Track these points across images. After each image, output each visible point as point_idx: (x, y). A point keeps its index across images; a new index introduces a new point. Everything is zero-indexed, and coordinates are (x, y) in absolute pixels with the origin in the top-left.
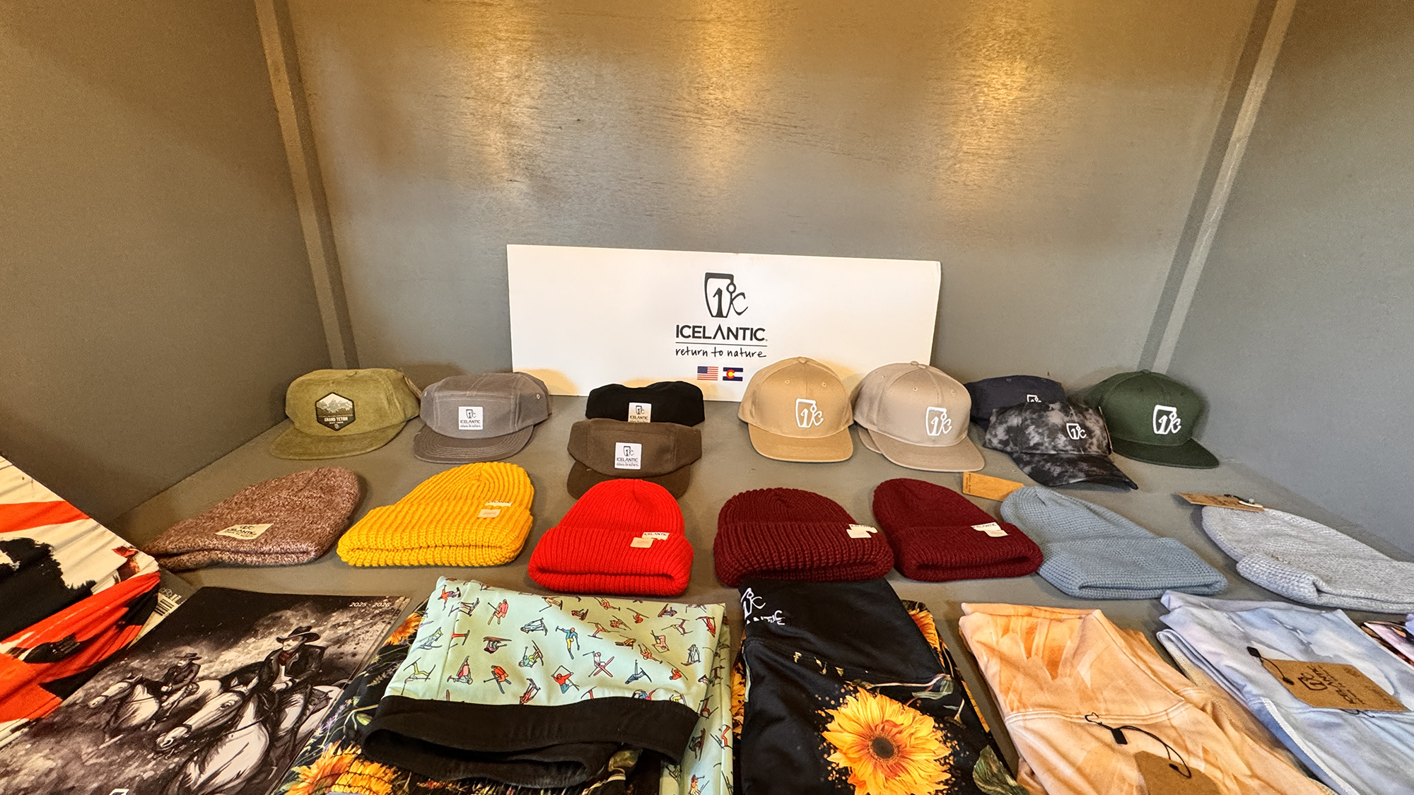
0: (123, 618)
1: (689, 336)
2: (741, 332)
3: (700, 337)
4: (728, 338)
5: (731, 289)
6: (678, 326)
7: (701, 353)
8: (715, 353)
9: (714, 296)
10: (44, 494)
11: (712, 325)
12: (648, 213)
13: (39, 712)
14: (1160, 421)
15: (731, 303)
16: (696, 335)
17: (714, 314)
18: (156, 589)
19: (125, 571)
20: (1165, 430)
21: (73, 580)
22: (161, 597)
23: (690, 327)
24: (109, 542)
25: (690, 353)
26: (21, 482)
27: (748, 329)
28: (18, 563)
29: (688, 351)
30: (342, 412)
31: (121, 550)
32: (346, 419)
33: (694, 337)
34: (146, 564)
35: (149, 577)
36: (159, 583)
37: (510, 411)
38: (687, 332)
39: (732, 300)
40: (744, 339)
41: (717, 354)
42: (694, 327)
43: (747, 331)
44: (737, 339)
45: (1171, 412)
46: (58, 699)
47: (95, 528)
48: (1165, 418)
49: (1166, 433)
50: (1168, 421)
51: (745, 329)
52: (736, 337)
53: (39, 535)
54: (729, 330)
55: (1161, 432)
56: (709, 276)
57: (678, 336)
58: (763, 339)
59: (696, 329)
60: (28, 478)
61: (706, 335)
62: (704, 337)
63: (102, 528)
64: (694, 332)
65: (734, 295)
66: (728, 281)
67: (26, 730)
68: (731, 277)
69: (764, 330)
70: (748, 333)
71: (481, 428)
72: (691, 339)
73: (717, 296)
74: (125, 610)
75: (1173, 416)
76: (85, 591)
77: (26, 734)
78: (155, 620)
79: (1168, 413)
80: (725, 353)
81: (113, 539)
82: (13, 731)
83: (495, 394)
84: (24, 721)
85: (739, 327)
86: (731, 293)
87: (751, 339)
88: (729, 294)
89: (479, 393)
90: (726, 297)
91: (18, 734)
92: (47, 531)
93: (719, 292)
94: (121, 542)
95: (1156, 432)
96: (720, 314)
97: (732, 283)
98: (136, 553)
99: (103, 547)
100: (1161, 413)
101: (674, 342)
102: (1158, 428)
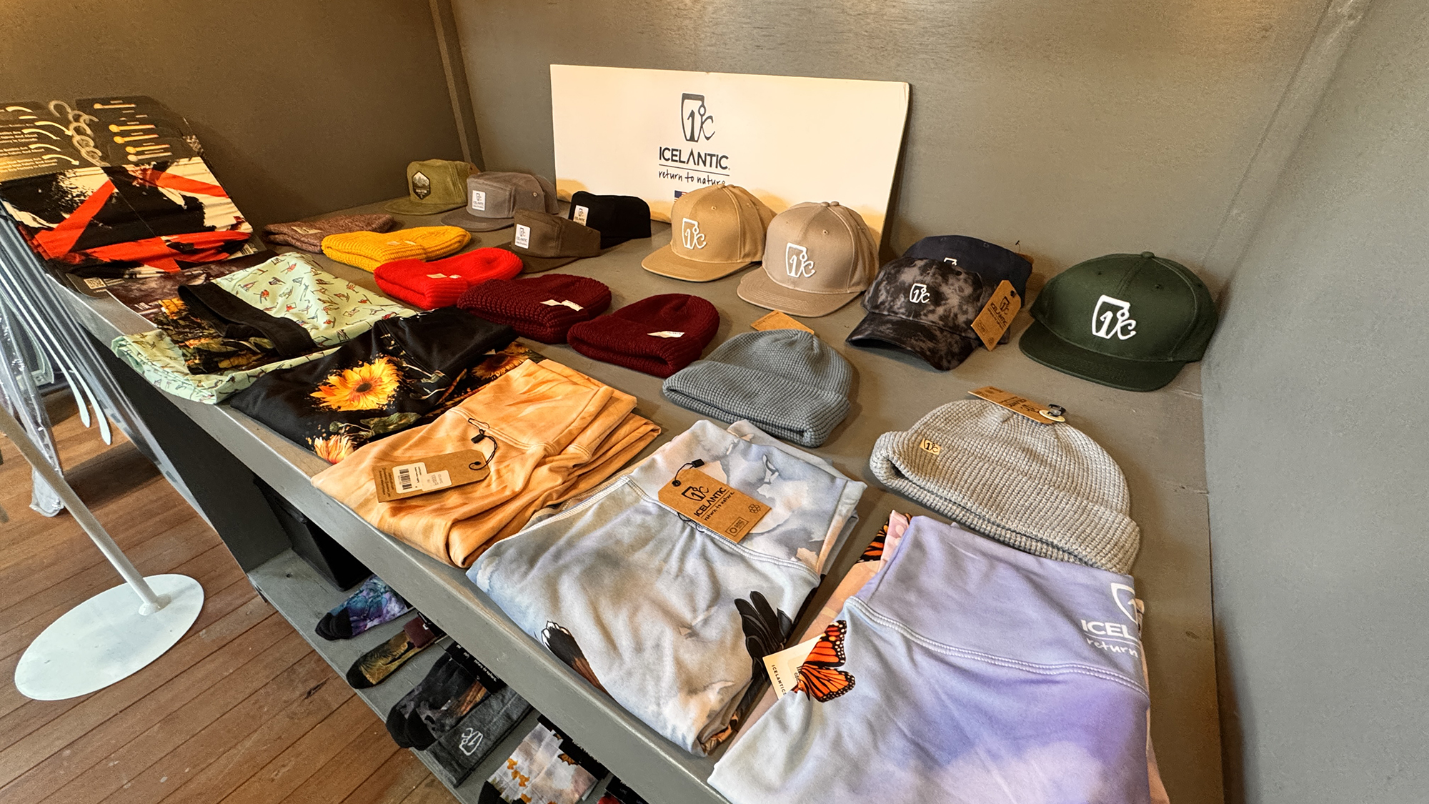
0: (221, 246)
1: (669, 159)
2: (708, 158)
3: (676, 161)
4: (698, 164)
5: (702, 111)
6: (661, 148)
7: (678, 177)
8: (688, 178)
9: (688, 119)
10: (211, 179)
11: (686, 148)
12: (640, 30)
13: (170, 271)
14: (1102, 318)
15: (702, 127)
16: (674, 158)
17: (688, 138)
18: (246, 241)
19: (234, 227)
20: (1108, 332)
21: (207, 223)
22: (246, 246)
23: (669, 150)
24: (233, 212)
25: (669, 176)
26: (204, 171)
27: (714, 155)
28: (186, 207)
29: (667, 174)
30: (423, 187)
31: (237, 218)
32: (426, 192)
33: (673, 160)
34: (246, 228)
35: (243, 234)
36: (249, 239)
37: (505, 199)
38: (668, 154)
39: (702, 123)
40: (711, 166)
41: (690, 179)
42: (673, 150)
43: (713, 158)
44: (705, 165)
45: (1122, 308)
46: (180, 269)
47: (228, 203)
48: (1109, 315)
49: (1109, 337)
50: (1114, 321)
51: (712, 156)
52: (704, 163)
53: (202, 198)
54: (699, 155)
55: (1102, 334)
56: (686, 97)
57: (660, 159)
58: (726, 168)
59: (675, 153)
60: (208, 170)
61: (682, 160)
62: (681, 162)
63: (233, 205)
64: (673, 155)
65: (704, 118)
66: (700, 103)
67: (162, 275)
68: (701, 98)
69: (727, 158)
70: (714, 159)
71: (484, 209)
72: (670, 163)
73: (691, 118)
74: (222, 243)
75: (1123, 315)
76: (213, 228)
77: (161, 276)
78: (239, 255)
79: (1115, 309)
80: (696, 180)
81: (236, 212)
82: (158, 272)
83: (495, 184)
84: (162, 270)
85: (707, 153)
86: (702, 116)
87: (717, 167)
88: (700, 117)
89: (485, 182)
90: (698, 118)
91: (159, 275)
92: (205, 197)
93: (692, 115)
94: (239, 214)
95: (1094, 332)
96: (692, 139)
97: (703, 106)
98: (244, 222)
99: (230, 213)
100: (1106, 307)
101: (656, 164)
102: (1098, 329)
